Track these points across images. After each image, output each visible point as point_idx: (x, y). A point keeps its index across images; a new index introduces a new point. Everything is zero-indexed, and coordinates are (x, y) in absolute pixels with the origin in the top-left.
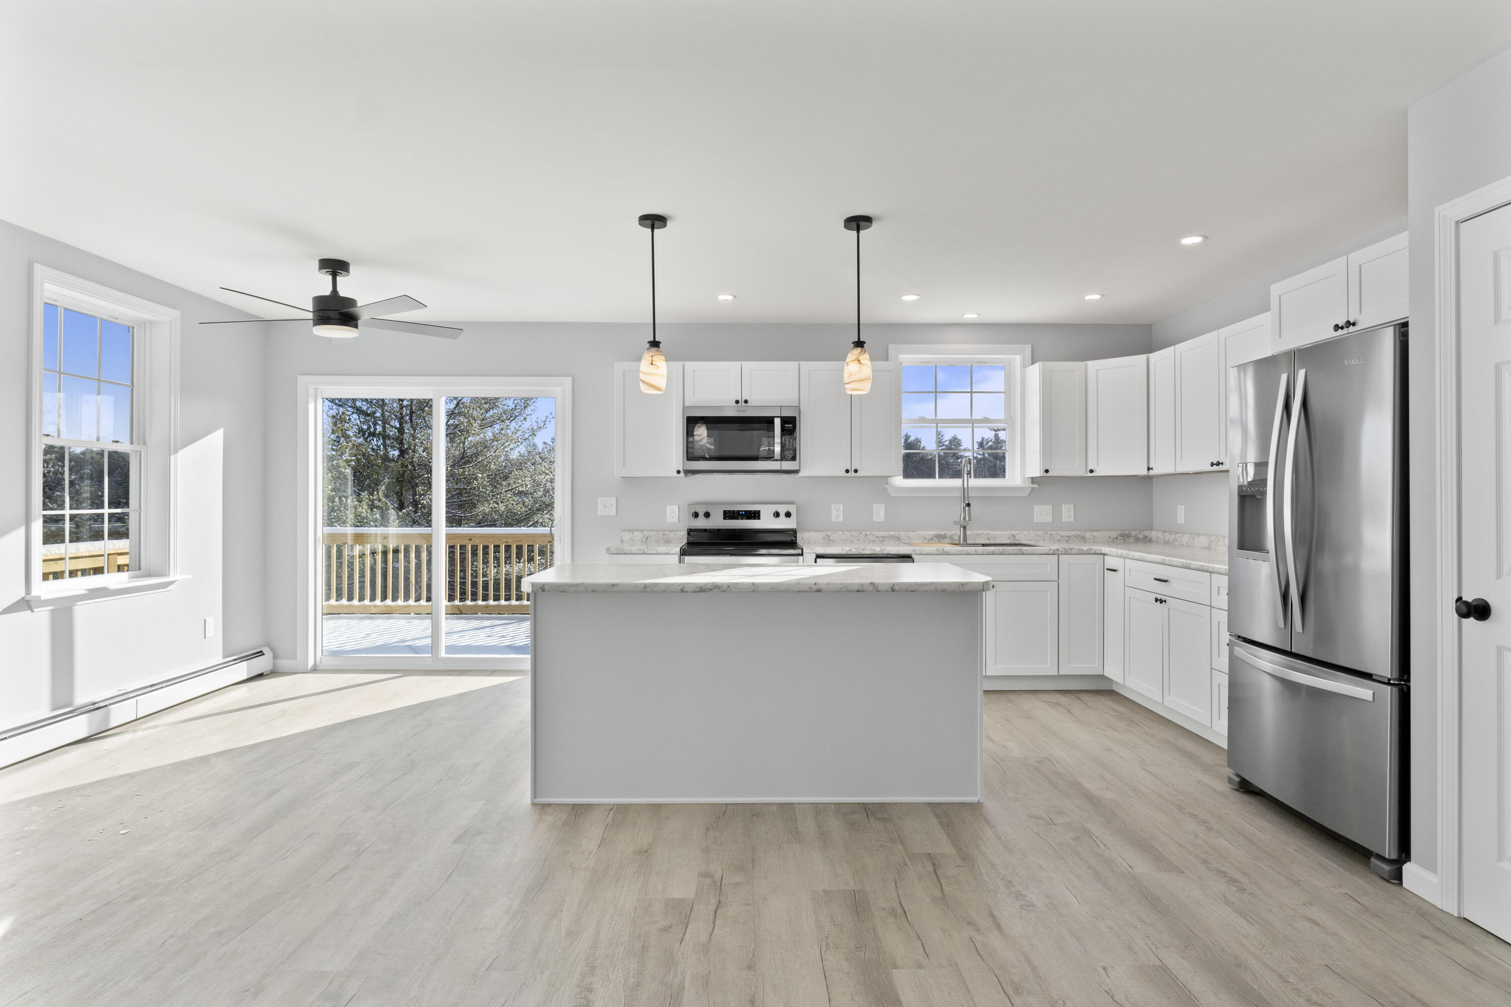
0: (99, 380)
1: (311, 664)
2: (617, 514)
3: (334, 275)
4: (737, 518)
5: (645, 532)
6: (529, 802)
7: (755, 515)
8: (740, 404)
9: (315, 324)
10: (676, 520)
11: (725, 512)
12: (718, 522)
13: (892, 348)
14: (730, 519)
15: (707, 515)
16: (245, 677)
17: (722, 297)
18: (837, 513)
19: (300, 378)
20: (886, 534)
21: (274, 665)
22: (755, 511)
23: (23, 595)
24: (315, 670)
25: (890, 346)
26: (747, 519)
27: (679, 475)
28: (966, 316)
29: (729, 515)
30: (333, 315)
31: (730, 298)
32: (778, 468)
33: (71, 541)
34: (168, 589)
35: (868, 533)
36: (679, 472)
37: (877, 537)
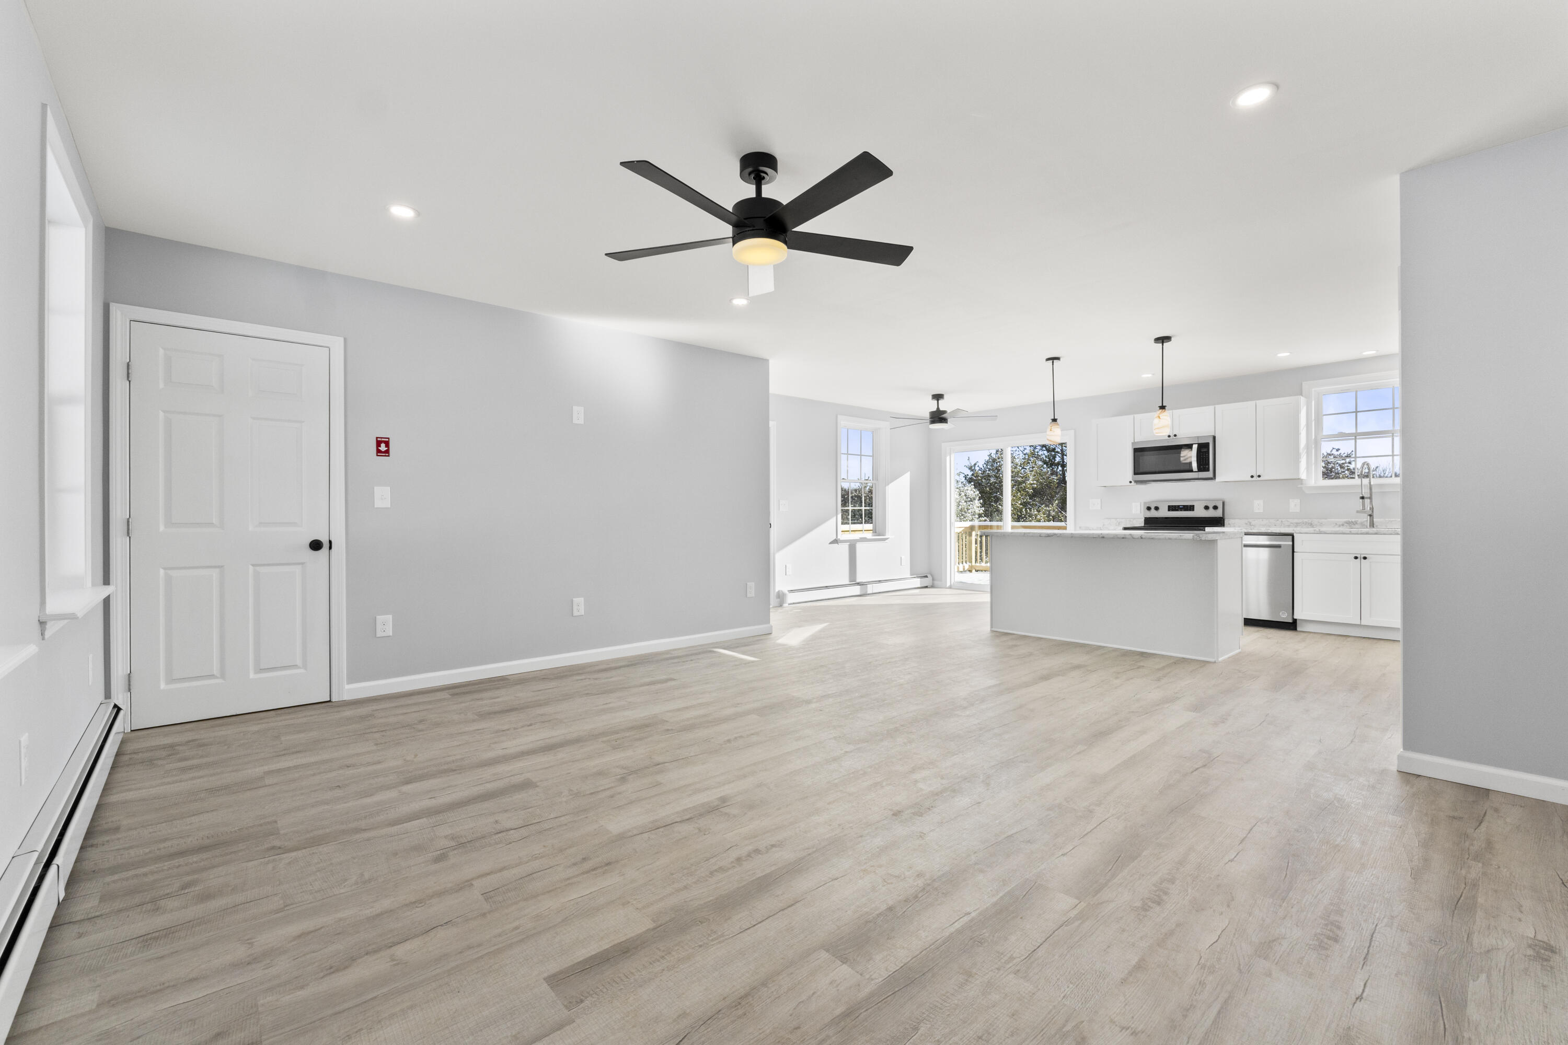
0: (861, 455)
1: (948, 584)
2: (1101, 508)
3: (938, 400)
4: (1177, 510)
5: (1118, 520)
6: (989, 630)
7: (1191, 508)
8: (1171, 438)
9: (930, 424)
10: (1139, 512)
11: (1169, 506)
12: (1164, 513)
13: (1305, 385)
14: (1172, 511)
15: (1157, 508)
16: (919, 586)
17: (1145, 376)
18: (1258, 506)
19: (943, 444)
20: (1300, 521)
21: (933, 583)
22: (1191, 506)
23: (835, 538)
24: (950, 587)
25: (1304, 383)
26: (1185, 510)
27: (1131, 484)
28: (1365, 353)
29: (1171, 508)
30: (937, 419)
31: (1150, 375)
32: (1197, 477)
33: (865, 523)
34: (886, 541)
35: (1283, 520)
36: (1131, 482)
37: (1292, 523)
